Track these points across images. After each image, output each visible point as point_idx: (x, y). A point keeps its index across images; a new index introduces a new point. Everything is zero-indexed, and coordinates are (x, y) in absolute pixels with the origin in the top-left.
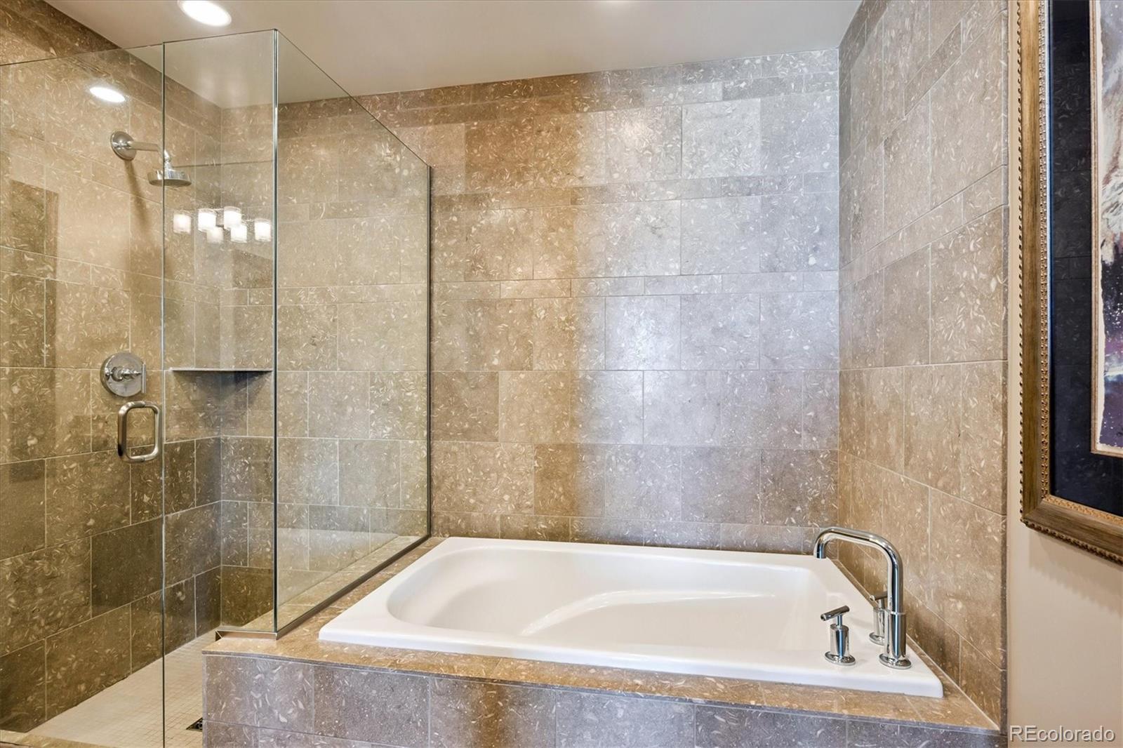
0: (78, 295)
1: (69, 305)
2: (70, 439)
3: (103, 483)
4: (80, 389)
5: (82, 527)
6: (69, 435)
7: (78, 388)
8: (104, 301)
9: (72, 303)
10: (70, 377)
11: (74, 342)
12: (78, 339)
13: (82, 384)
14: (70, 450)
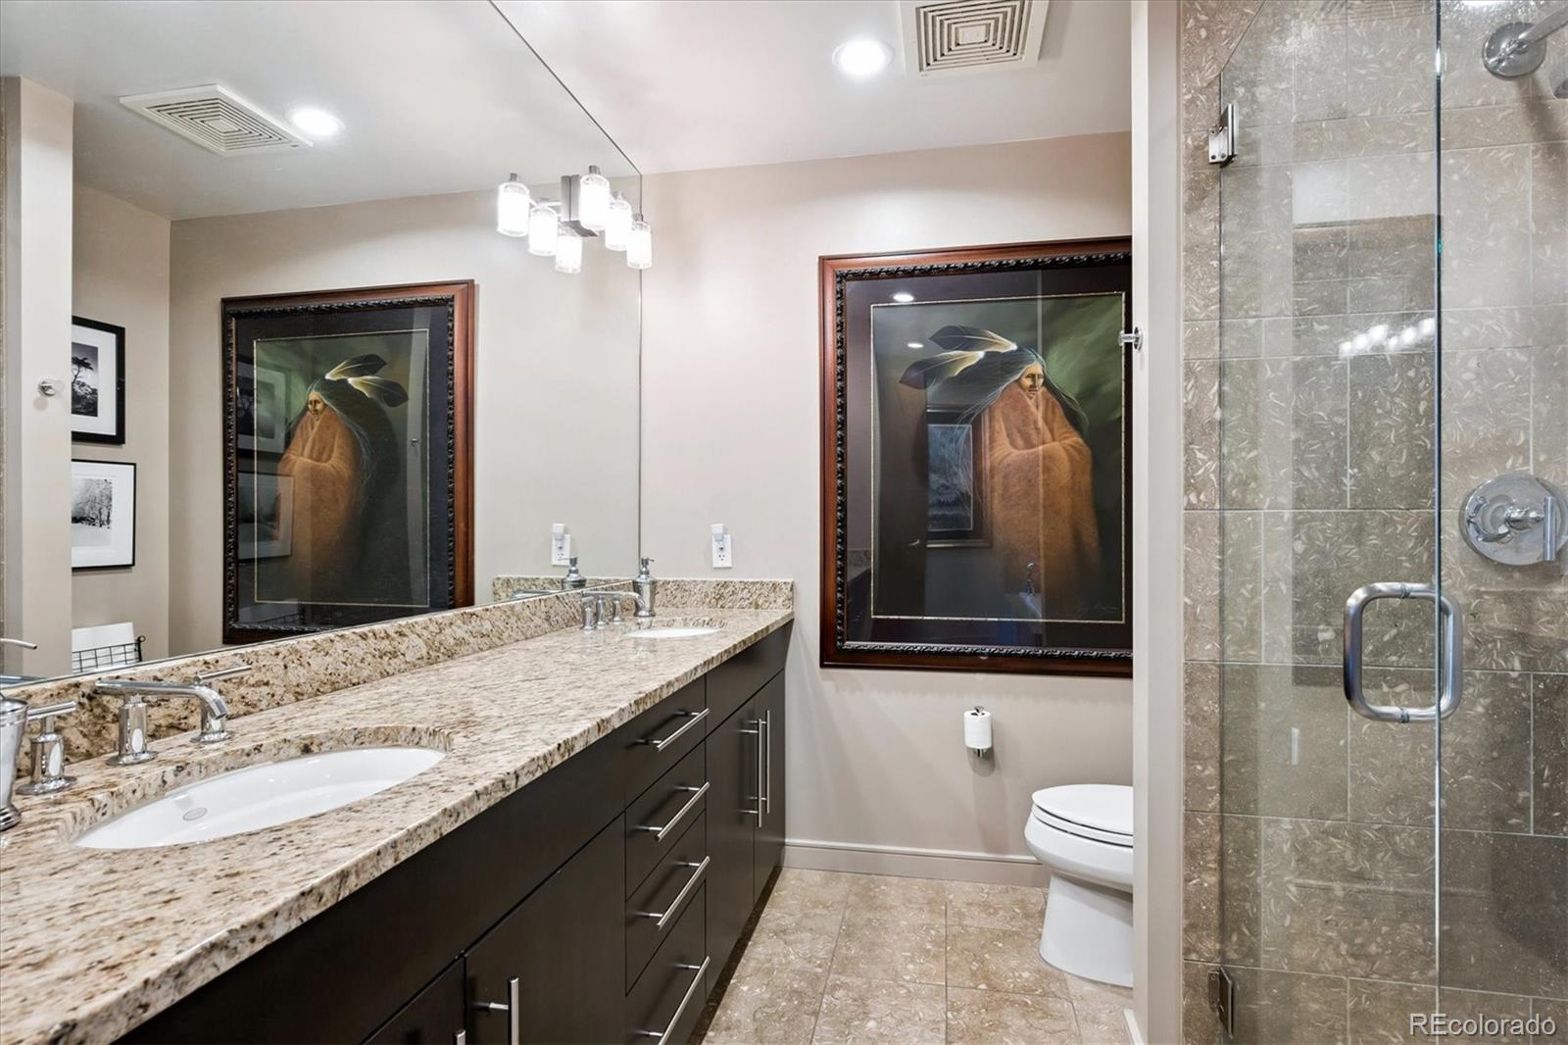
0: (1411, 373)
1: (1393, 395)
2: (1395, 637)
3: (1464, 734)
4: (1414, 548)
5: (1417, 805)
6: (1394, 632)
7: (1411, 545)
8: (1467, 376)
9: (1400, 391)
10: (1394, 523)
11: (1403, 461)
12: (1411, 455)
13: (1420, 539)
14: (1394, 658)
